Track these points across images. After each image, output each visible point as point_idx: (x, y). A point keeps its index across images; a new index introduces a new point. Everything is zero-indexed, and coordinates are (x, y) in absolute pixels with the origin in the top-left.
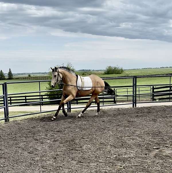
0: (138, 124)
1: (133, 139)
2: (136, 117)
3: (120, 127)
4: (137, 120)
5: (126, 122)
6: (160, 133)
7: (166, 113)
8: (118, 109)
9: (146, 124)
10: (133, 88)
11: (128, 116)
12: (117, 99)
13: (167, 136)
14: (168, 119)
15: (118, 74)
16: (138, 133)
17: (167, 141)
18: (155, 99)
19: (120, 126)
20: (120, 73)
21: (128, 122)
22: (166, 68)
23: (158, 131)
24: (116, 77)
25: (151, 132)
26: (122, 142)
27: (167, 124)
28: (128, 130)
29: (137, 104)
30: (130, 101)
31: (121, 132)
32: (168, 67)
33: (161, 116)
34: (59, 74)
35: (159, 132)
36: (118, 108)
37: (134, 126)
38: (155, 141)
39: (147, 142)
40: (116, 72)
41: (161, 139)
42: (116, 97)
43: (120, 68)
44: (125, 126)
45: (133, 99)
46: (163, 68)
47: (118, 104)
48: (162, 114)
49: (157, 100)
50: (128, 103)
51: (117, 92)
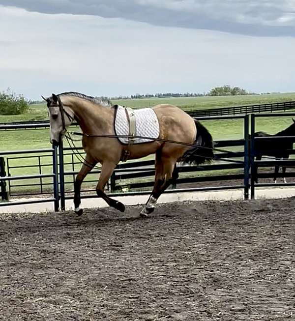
0: (69, 259)
1: (55, 303)
2: (65, 238)
3: (18, 269)
4: (69, 248)
5: (35, 255)
6: (130, 284)
7: (149, 225)
8: (14, 215)
9: (93, 259)
10: (54, 156)
11: (41, 237)
12: (10, 186)
13: (150, 290)
14: (152, 244)
15: (12, 114)
16: (70, 283)
17: (151, 305)
18: (120, 188)
19: (20, 266)
20: (18, 113)
21: (42, 254)
22: (147, 99)
23: (124, 278)
24: (5, 124)
25: (105, 280)
26: (24, 312)
27: (150, 257)
28: (41, 276)
29: (66, 201)
30: (48, 192)
31: (21, 282)
32: (153, 96)
33: (134, 235)
34: (64, 110)
35: (129, 280)
36: (12, 215)
37: (58, 266)
38: (118, 307)
39: (96, 309)
40: (7, 108)
41: (132, 300)
42: (7, 182)
43: (17, 97)
44: (34, 267)
45: (55, 186)
46: (139, 97)
47: (13, 201)
48: (138, 229)
49: (124, 190)
50: (44, 199)
51: (9, 168)
